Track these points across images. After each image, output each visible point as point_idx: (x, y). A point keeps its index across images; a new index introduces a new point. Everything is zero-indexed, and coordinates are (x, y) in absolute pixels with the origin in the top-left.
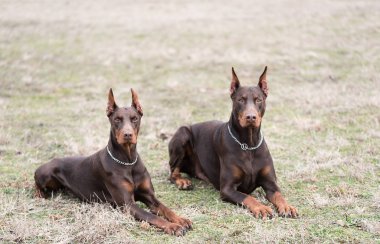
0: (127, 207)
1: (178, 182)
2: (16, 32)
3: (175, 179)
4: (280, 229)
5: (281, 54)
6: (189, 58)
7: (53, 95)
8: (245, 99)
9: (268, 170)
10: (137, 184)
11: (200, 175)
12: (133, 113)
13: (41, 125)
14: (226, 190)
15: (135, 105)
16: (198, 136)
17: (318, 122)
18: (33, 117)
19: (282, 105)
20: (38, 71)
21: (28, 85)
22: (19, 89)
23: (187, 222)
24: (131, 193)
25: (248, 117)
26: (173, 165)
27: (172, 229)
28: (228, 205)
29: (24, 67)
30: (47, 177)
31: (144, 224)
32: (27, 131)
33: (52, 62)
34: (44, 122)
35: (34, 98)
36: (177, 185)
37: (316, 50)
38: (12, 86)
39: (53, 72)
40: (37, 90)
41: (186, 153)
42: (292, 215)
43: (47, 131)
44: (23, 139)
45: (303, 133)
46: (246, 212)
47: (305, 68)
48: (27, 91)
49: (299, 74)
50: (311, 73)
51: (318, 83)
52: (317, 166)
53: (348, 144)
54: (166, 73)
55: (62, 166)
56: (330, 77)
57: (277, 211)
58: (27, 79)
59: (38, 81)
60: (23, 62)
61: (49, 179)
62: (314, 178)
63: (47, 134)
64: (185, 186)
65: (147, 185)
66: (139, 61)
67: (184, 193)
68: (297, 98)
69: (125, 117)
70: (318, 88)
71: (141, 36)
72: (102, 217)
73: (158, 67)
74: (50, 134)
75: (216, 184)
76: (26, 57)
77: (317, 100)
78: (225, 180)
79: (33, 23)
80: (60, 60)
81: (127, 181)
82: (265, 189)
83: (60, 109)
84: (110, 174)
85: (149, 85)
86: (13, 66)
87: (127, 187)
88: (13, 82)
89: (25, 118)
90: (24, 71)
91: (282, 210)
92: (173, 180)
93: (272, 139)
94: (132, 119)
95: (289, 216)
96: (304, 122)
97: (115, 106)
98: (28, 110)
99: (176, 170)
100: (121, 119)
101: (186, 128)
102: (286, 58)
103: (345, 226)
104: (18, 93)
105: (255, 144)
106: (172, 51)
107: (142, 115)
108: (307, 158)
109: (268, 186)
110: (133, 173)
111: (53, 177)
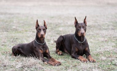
0: (41, 58)
1: (58, 53)
2: (12, 16)
3: (57, 52)
4: (89, 65)
5: (97, 23)
6: (67, 23)
7: (22, 31)
8: (80, 27)
9: (87, 49)
10: (44, 51)
12: (44, 28)
13: (17, 38)
14: (73, 55)
15: (45, 25)
17: (106, 39)
18: (15, 37)
19: (95, 35)
21: (14, 29)
22: (11, 30)
23: (59, 62)
24: (42, 54)
26: (57, 48)
28: (74, 59)
29: (14, 24)
30: (16, 49)
31: (46, 63)
32: (12, 40)
33: (23, 23)
34: (18, 38)
35: (16, 32)
36: (58, 54)
37: (109, 22)
38: (9, 29)
39: (23, 26)
40: (16, 30)
41: (61, 44)
42: (94, 62)
43: (18, 40)
44: (10, 42)
45: (101, 42)
46: (79, 61)
47: (104, 26)
48: (14, 30)
49: (102, 28)
50: (106, 27)
52: (104, 50)
53: (115, 45)
54: (59, 27)
55: (21, 46)
56: (112, 29)
57: (89, 60)
58: (14, 27)
59: (18, 28)
60: (13, 23)
61: (17, 50)
62: (102, 53)
63: (18, 41)
64: (60, 54)
65: (47, 52)
66: (51, 24)
67: (60, 56)
68: (100, 33)
69: (41, 29)
70: (108, 31)
71: (53, 17)
73: (57, 25)
74: (19, 41)
75: (70, 53)
76: (15, 22)
77: (107, 34)
79: (19, 14)
80: (25, 23)
81: (41, 50)
82: (86, 55)
83: (23, 35)
84: (35, 47)
85: (53, 30)
86: (10, 24)
87: (41, 52)
89: (12, 37)
90: (13, 25)
91: (91, 60)
93: (91, 43)
94: (44, 30)
96: (102, 39)
97: (38, 25)
98: (13, 35)
99: (58, 50)
100: (40, 30)
101: (62, 36)
102: (99, 23)
103: (111, 65)
104: (11, 31)
105: (83, 41)
106: (62, 21)
107: (47, 29)
108: (101, 48)
109: (87, 54)
110: (43, 47)
111: (18, 49)
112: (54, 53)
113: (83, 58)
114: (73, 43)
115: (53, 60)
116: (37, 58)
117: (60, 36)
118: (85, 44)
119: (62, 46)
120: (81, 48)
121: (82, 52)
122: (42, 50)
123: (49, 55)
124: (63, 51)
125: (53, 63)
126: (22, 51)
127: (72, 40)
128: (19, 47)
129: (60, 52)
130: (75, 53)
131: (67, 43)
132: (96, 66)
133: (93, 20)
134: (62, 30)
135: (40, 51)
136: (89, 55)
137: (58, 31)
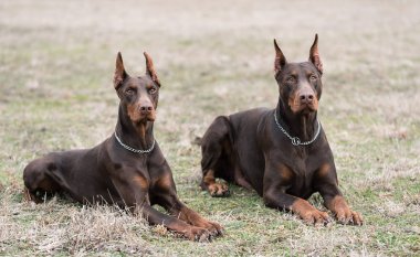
0: (140, 209)
1: (211, 187)
2: (26, 38)
3: (207, 184)
4: (336, 235)
5: (368, 63)
6: (246, 65)
8: (295, 77)
9: (326, 169)
10: (154, 180)
11: (240, 181)
13: (44, 130)
14: (270, 193)
15: (150, 73)
16: (239, 128)
17: (403, 129)
18: (34, 123)
19: (361, 114)
20: (49, 76)
21: (32, 90)
22: (21, 95)
23: (215, 226)
24: (144, 190)
25: (303, 97)
26: (205, 166)
27: (195, 233)
28: (272, 211)
29: (31, 72)
30: (40, 174)
31: (160, 227)
32: (23, 135)
33: (68, 67)
34: (47, 127)
35: (38, 104)
36: (209, 192)
37: (414, 60)
38: (12, 91)
39: (68, 78)
40: (42, 96)
41: (223, 151)
42: (354, 222)
43: (49, 137)
44: (17, 144)
45: (382, 141)
46: (294, 218)
47: (396, 77)
48: (31, 98)
49: (388, 84)
50: (402, 82)
51: (411, 92)
52: (396, 174)
54: (214, 80)
55: (59, 161)
57: (336, 217)
58: (35, 84)
59: (47, 87)
60: (30, 67)
61: (41, 177)
62: (389, 186)
63: (50, 140)
64: (220, 192)
66: (181, 68)
67: (218, 201)
68: (380, 106)
70: (410, 97)
71: (188, 43)
72: (105, 218)
73: (204, 74)
74: (54, 139)
75: (258, 187)
76: (34, 62)
77: (406, 109)
78: (269, 181)
79: (50, 29)
80: (78, 67)
81: (141, 175)
82: (323, 194)
83: (70, 115)
84: (118, 167)
85: (191, 92)
86: (16, 73)
87: (140, 182)
88: (14, 88)
89: (24, 123)
90: (29, 77)
91: (341, 216)
92: (204, 186)
93: (341, 147)
95: (350, 223)
96: (388, 130)
98: (28, 115)
99: (210, 174)
100: (134, 90)
101: (225, 118)
102: (373, 66)
104: (18, 98)
105: (310, 137)
106: (226, 58)
107: (159, 86)
108: (384, 166)
109: (326, 190)
110: (149, 165)
111: (46, 174)
112: (193, 190)
113: (310, 207)
114: (269, 146)
115: (191, 219)
116: (127, 208)
117: (219, 119)
118: (319, 151)
119: (224, 157)
120: (303, 167)
121: (308, 183)
122: (146, 175)
123: (174, 197)
124: (230, 179)
125: (188, 230)
126: (64, 183)
127: (266, 133)
128: (51, 167)
129: (219, 185)
130: (278, 188)
131: (244, 148)
132: (365, 238)
133: (349, 53)
134: (227, 95)
135: (138, 179)
136: (333, 196)
137: (209, 98)
